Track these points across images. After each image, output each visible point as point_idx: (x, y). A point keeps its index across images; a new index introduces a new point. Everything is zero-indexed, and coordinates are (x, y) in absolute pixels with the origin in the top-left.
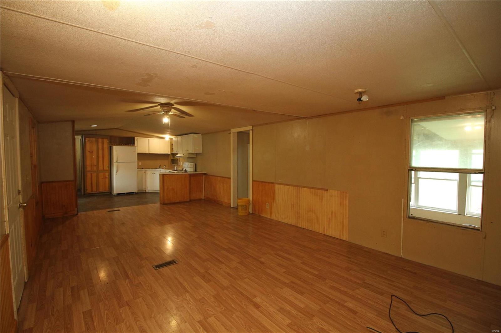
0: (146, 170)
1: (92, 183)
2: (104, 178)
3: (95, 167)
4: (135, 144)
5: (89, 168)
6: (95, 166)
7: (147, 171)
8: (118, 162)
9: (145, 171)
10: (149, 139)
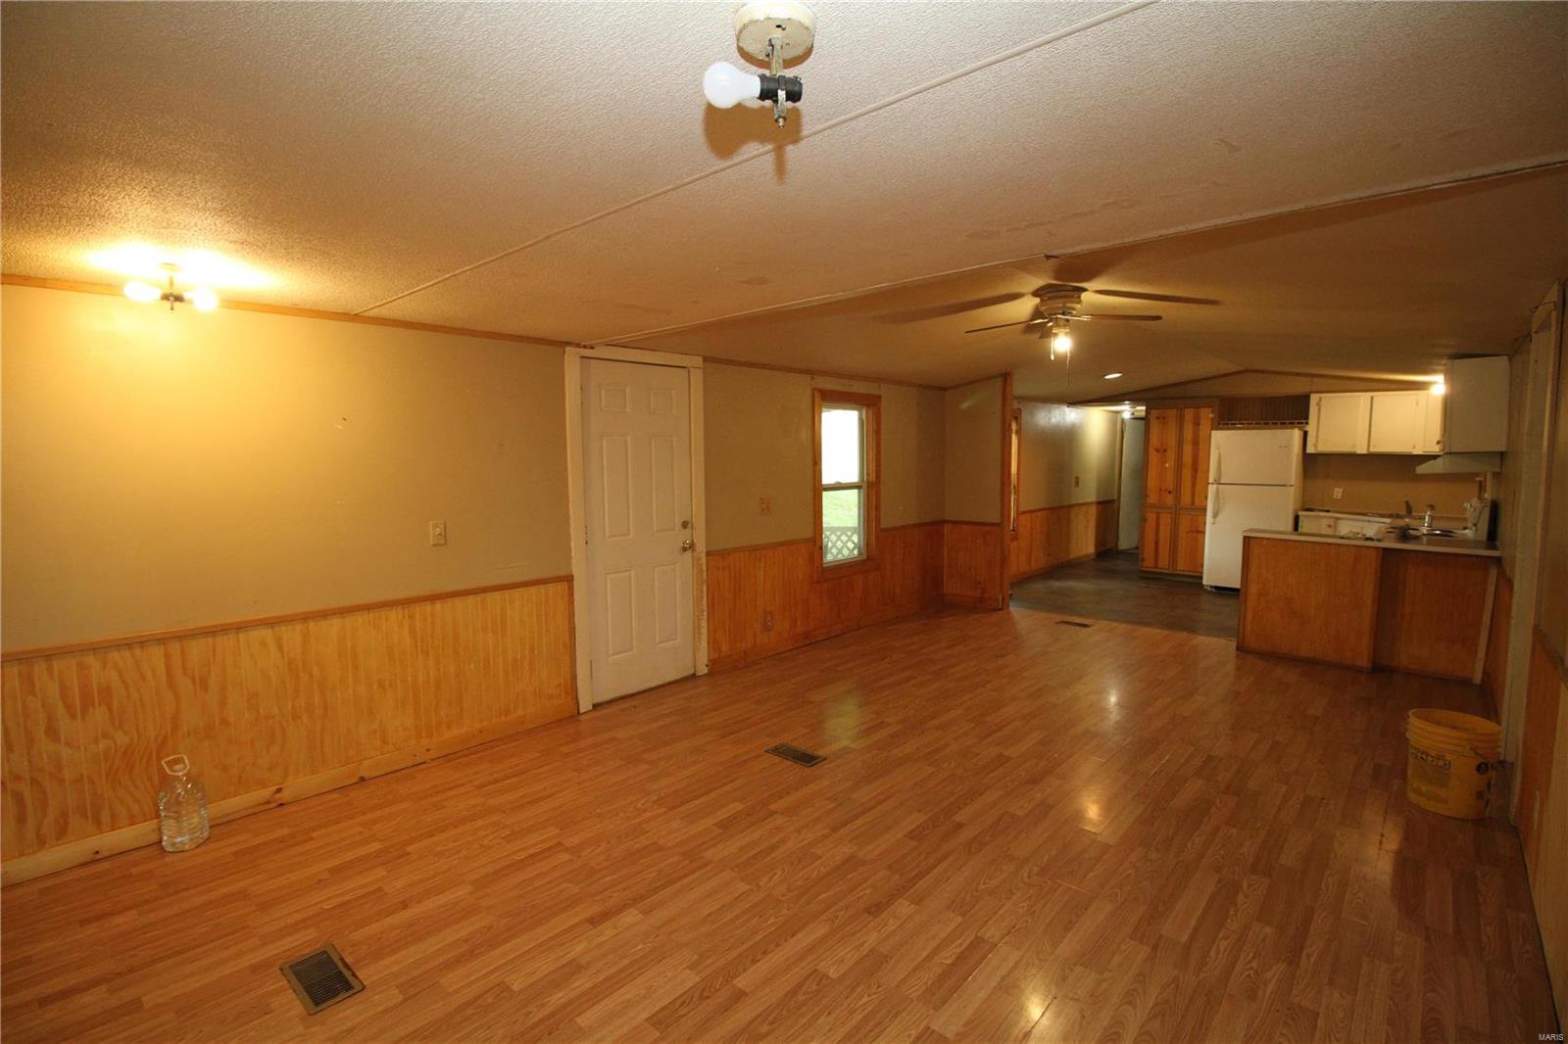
0: (1337, 519)
1: (1157, 543)
2: (1192, 532)
3: (1171, 496)
4: (1310, 421)
5: (1152, 499)
6: (1170, 492)
7: (1339, 522)
8: (1222, 482)
9: (1331, 522)
10: (1372, 398)
